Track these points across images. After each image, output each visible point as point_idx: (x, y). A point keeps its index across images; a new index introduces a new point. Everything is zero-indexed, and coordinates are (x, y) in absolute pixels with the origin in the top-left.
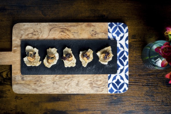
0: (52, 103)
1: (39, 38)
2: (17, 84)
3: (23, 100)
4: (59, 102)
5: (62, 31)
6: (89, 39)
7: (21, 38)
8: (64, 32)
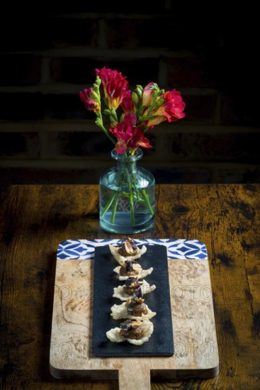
0: (237, 330)
1: (87, 335)
2: (195, 362)
3: (234, 367)
4: (234, 322)
5: (73, 309)
6: (91, 279)
7: (86, 359)
8: (75, 306)
